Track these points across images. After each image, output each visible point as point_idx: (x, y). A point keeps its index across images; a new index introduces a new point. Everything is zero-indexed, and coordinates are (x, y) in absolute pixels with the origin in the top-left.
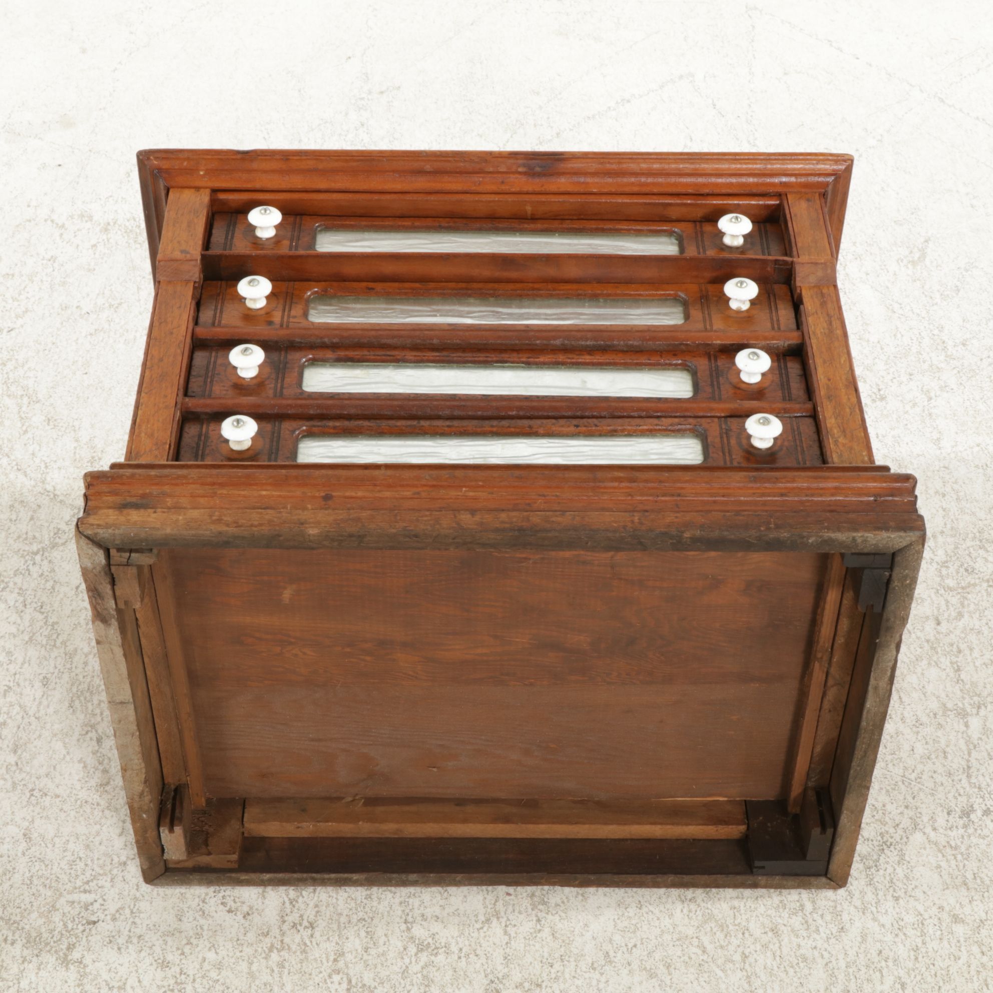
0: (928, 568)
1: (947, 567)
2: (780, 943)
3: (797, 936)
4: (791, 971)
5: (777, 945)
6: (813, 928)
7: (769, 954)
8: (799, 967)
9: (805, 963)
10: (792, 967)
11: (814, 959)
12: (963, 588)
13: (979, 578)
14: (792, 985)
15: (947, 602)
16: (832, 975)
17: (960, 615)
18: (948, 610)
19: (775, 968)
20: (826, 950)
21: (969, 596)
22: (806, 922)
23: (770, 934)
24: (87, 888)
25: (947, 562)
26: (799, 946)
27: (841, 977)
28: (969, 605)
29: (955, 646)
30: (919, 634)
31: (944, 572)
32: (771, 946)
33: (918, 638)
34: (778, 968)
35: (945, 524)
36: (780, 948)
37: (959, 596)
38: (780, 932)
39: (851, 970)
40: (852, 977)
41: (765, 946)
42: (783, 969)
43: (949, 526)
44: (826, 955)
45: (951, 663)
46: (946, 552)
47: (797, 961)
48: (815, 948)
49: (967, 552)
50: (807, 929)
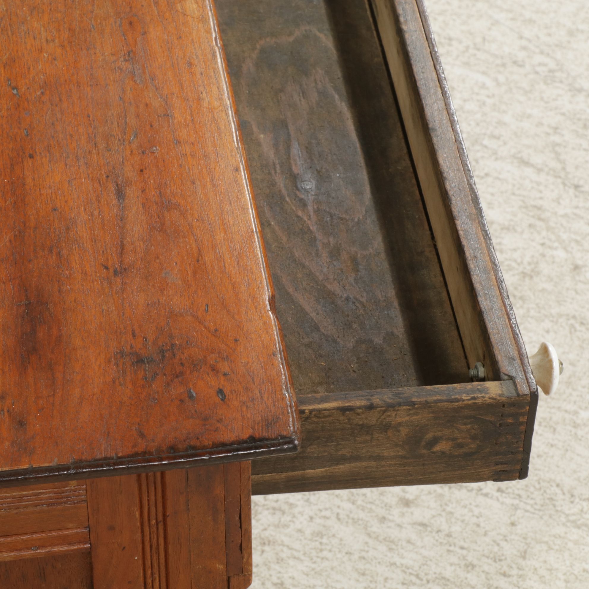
2: (284, 545)
3: (286, 526)
4: (325, 554)
5: (285, 549)
6: (286, 507)
7: (291, 562)
8: (326, 544)
9: (325, 537)
10: (321, 550)
11: (324, 526)
14: (344, 562)
16: (355, 521)
19: (313, 566)
20: (321, 511)
22: (274, 509)
23: (267, 548)
26: (300, 531)
27: (362, 515)
32: (284, 555)
34: (315, 562)
36: (291, 549)
38: (271, 539)
39: (359, 502)
40: (369, 506)
41: (279, 560)
42: (319, 560)
44: (327, 513)
47: (317, 543)
48: (311, 518)
50: (284, 513)
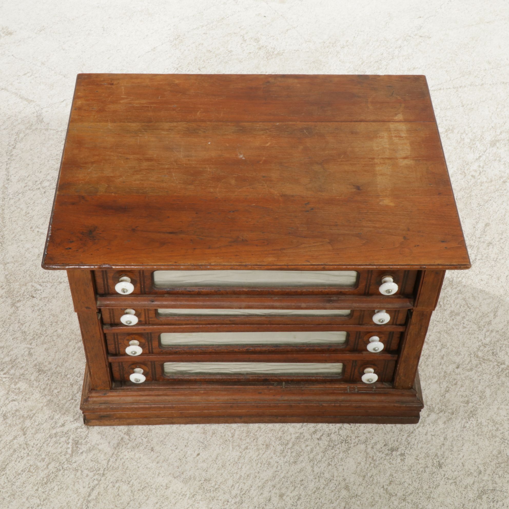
0: (475, 343)
1: (485, 347)
2: (265, 452)
3: (274, 454)
4: (259, 465)
5: (263, 452)
6: (284, 454)
7: (257, 453)
8: (264, 466)
9: (268, 466)
10: (261, 464)
11: (273, 466)
12: (484, 359)
13: (496, 359)
14: (254, 470)
15: (471, 361)
16: (274, 477)
17: (471, 370)
18: (467, 364)
19: (254, 460)
20: (281, 466)
21: (483, 364)
22: (283, 451)
23: (264, 446)
24: (42, 284)
25: (487, 345)
26: (272, 458)
27: (277, 480)
28: (480, 367)
29: (456, 381)
30: (444, 367)
31: (482, 348)
32: (260, 451)
33: (442, 368)
34: (256, 460)
35: (502, 329)
36: (263, 454)
37: (478, 362)
38: (269, 448)
39: (283, 480)
40: (281, 483)
41: (258, 450)
42: (257, 462)
43: (503, 330)
44: (279, 468)
45: (447, 387)
46: (491, 340)
47: (265, 463)
48: (278, 462)
49: (501, 346)
50: (281, 454)
